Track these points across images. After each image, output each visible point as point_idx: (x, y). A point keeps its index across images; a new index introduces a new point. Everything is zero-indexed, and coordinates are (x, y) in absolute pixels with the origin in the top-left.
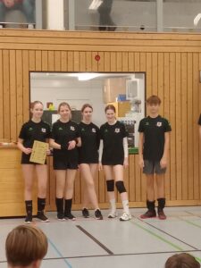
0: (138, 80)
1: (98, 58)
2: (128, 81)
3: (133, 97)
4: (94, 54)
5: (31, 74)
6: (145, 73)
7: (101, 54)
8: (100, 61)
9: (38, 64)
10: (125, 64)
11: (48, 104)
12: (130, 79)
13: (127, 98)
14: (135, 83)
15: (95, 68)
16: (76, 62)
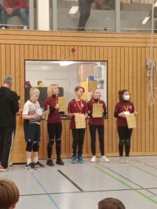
0: (102, 66)
1: (73, 50)
2: (95, 67)
3: (99, 78)
4: (71, 48)
5: (26, 62)
6: (107, 61)
7: (76, 48)
8: (75, 53)
9: (31, 54)
10: (93, 55)
11: (39, 83)
12: (97, 65)
13: (95, 79)
14: (100, 68)
15: (71, 58)
16: (58, 53)
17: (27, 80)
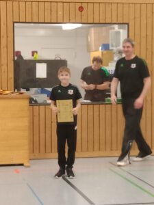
0: (121, 31)
1: (81, 9)
2: (111, 31)
3: (116, 46)
4: (78, 5)
5: (15, 24)
6: (128, 24)
7: (84, 5)
8: (83, 12)
10: (108, 15)
11: (33, 53)
12: (114, 28)
13: (111, 48)
14: (118, 33)
15: (78, 19)
16: (60, 13)
17: (16, 50)
